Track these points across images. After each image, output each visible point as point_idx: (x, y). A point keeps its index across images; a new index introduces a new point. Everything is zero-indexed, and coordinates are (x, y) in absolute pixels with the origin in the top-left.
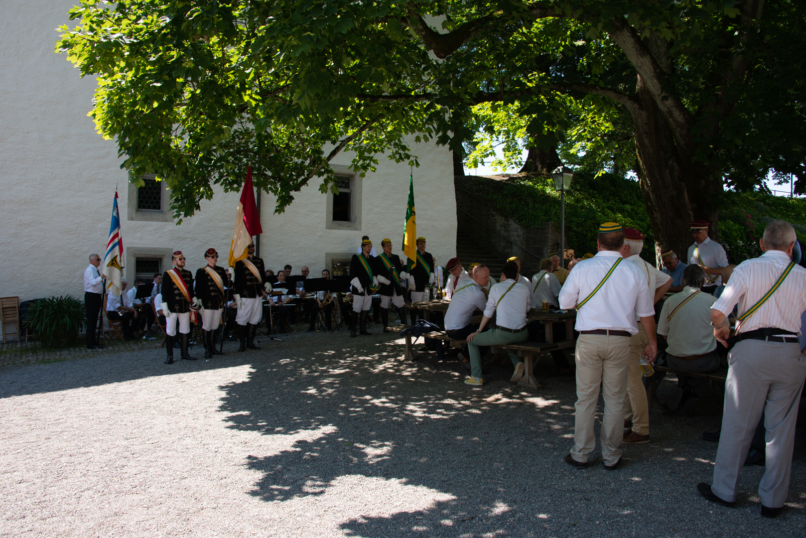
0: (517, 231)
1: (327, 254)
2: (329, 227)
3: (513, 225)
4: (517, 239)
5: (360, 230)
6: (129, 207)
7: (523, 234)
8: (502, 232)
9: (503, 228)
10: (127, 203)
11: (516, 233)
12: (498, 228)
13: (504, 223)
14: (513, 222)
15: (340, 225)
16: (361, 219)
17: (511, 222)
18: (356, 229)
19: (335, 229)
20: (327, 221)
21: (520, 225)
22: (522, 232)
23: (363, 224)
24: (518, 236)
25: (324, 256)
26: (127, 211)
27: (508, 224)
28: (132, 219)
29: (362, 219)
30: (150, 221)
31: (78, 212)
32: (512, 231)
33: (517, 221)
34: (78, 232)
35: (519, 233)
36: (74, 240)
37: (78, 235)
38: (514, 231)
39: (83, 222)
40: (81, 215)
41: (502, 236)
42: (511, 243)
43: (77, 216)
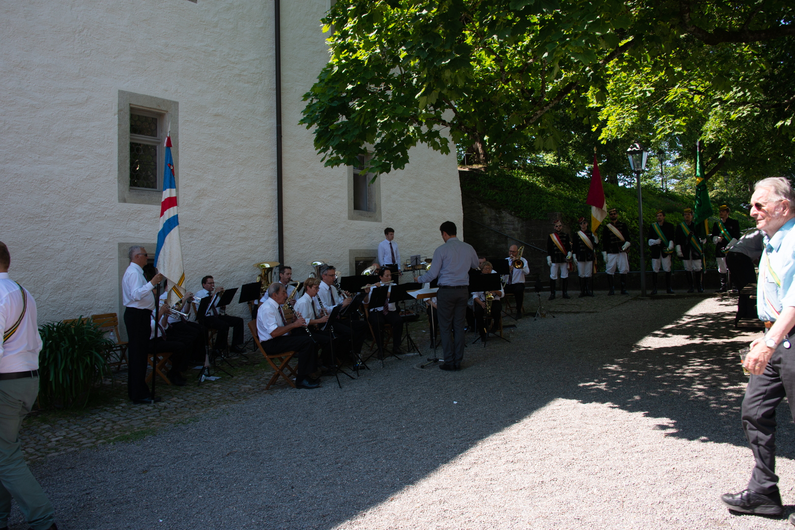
0: (513, 224)
1: (350, 251)
2: (351, 218)
3: (507, 217)
4: (514, 232)
5: (380, 221)
6: (119, 182)
7: (522, 227)
8: (493, 225)
9: (493, 222)
10: (117, 176)
11: (512, 226)
12: (487, 221)
13: (495, 216)
14: (508, 214)
15: (362, 215)
16: (380, 207)
17: (504, 214)
18: (376, 220)
19: (356, 220)
20: (349, 210)
21: (517, 217)
22: (520, 225)
23: (383, 214)
24: (514, 229)
25: (348, 253)
26: (117, 188)
27: (500, 217)
28: (125, 201)
29: (382, 208)
30: (149, 203)
31: (46, 187)
32: (506, 224)
33: (513, 213)
34: (47, 219)
35: (516, 226)
36: (41, 232)
37: (47, 224)
38: (509, 224)
39: (53, 203)
40: (51, 191)
41: (492, 230)
42: (507, 237)
43: (45, 193)
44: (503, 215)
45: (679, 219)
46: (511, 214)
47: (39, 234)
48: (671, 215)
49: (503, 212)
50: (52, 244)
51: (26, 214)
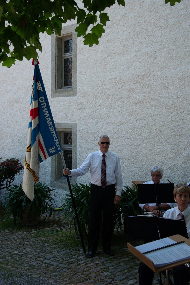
31: (183, 83)
34: (183, 107)
36: (179, 117)
37: (183, 111)
39: (188, 95)
40: (186, 86)
43: (182, 88)
47: (178, 118)
50: (185, 125)
51: (171, 105)
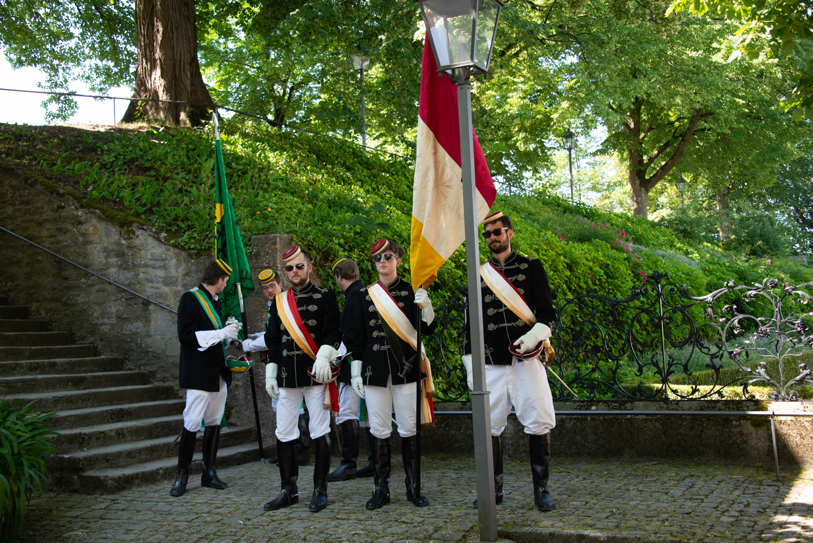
0: (165, 267)
3: (149, 246)
4: (166, 289)
7: (187, 274)
8: (113, 271)
9: (113, 260)
11: (161, 273)
12: (97, 257)
13: (118, 243)
14: (150, 240)
17: (142, 238)
21: (175, 246)
22: (182, 270)
24: (168, 282)
27: (130, 247)
32: (146, 266)
33: (163, 235)
35: (173, 272)
38: (154, 267)
41: (110, 283)
42: (146, 303)
44: (137, 242)
45: (604, 255)
46: (158, 239)
48: (586, 246)
49: (139, 232)
